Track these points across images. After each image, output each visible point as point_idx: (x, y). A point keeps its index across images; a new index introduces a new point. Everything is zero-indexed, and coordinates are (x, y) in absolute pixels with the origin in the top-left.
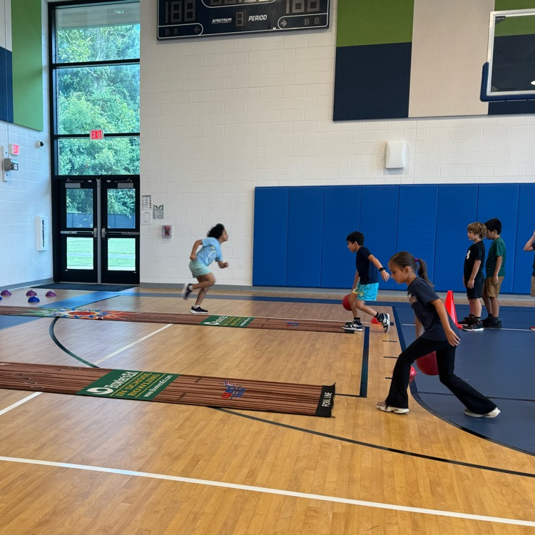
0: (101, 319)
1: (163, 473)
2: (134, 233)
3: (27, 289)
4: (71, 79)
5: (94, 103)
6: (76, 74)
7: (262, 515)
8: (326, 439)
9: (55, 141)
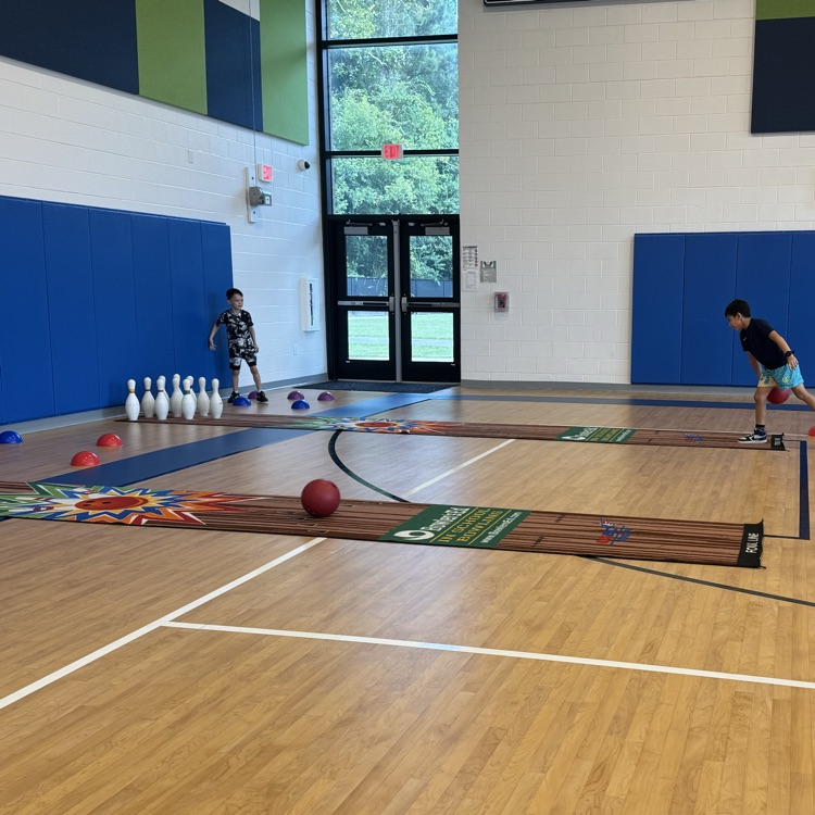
0: (407, 433)
1: (519, 650)
2: (451, 305)
3: (289, 389)
4: (346, 69)
5: (382, 106)
6: (352, 61)
7: (669, 704)
8: (755, 598)
9: (328, 162)
